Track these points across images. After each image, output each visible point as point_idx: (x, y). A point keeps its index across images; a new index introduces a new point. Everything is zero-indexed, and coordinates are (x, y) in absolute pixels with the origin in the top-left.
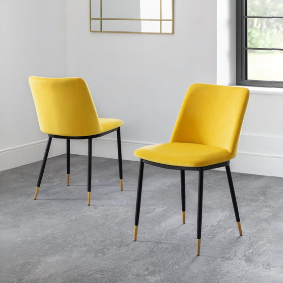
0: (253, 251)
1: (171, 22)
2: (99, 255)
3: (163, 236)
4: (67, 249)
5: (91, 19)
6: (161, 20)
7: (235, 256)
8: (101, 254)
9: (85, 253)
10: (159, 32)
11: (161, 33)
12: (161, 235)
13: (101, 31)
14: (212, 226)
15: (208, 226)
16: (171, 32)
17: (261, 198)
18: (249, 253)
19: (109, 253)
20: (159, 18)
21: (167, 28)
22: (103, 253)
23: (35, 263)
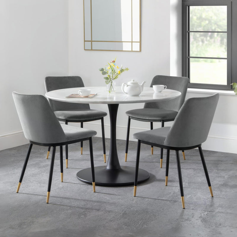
0: (208, 213)
1: (139, 43)
2: (82, 216)
3: (134, 201)
4: (55, 211)
5: (85, 41)
6: (132, 42)
7: (193, 217)
8: (83, 216)
9: (70, 215)
10: (131, 50)
11: (132, 51)
12: (132, 200)
13: (92, 50)
14: (174, 193)
15: (170, 193)
16: (139, 50)
17: (214, 170)
18: (204, 214)
19: (90, 215)
20: (131, 41)
21: (136, 47)
22: (85, 215)
23: (29, 223)
